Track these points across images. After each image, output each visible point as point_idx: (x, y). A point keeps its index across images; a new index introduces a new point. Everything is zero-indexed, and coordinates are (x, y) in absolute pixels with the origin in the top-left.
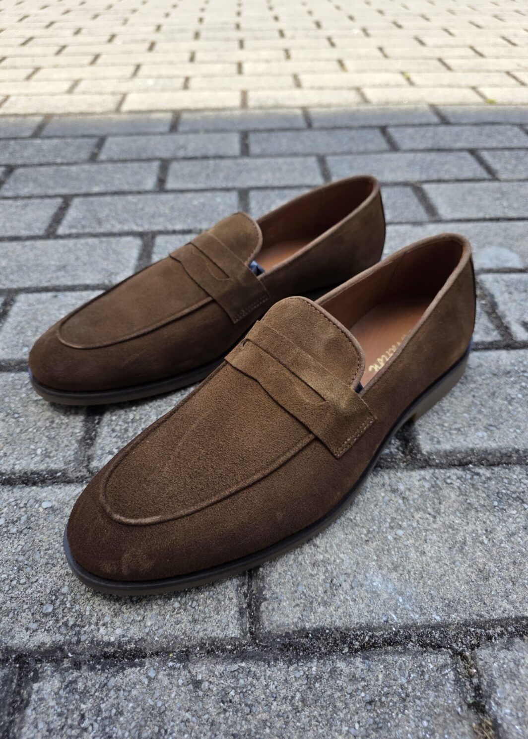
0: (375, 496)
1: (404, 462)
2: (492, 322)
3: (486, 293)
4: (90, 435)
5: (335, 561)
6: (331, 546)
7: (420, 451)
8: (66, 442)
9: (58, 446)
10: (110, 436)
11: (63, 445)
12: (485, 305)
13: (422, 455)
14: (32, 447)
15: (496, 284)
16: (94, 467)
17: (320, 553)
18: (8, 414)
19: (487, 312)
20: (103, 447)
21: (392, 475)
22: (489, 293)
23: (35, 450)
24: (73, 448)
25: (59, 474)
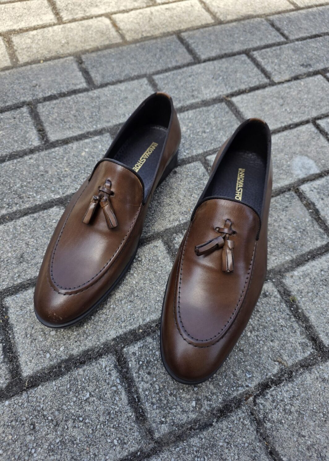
0: (317, 388)
1: (319, 357)
2: (321, 227)
3: (310, 202)
4: (139, 413)
5: (316, 442)
6: (311, 433)
7: (324, 346)
8: (129, 427)
9: (125, 432)
10: (154, 409)
11: (128, 430)
12: (312, 212)
13: (326, 348)
14: (109, 441)
15: (311, 192)
16: (157, 438)
17: (308, 440)
18: (74, 421)
19: (315, 219)
20: (154, 420)
21: (318, 369)
22: (312, 202)
23: (112, 442)
24: (135, 429)
25: (139, 453)
